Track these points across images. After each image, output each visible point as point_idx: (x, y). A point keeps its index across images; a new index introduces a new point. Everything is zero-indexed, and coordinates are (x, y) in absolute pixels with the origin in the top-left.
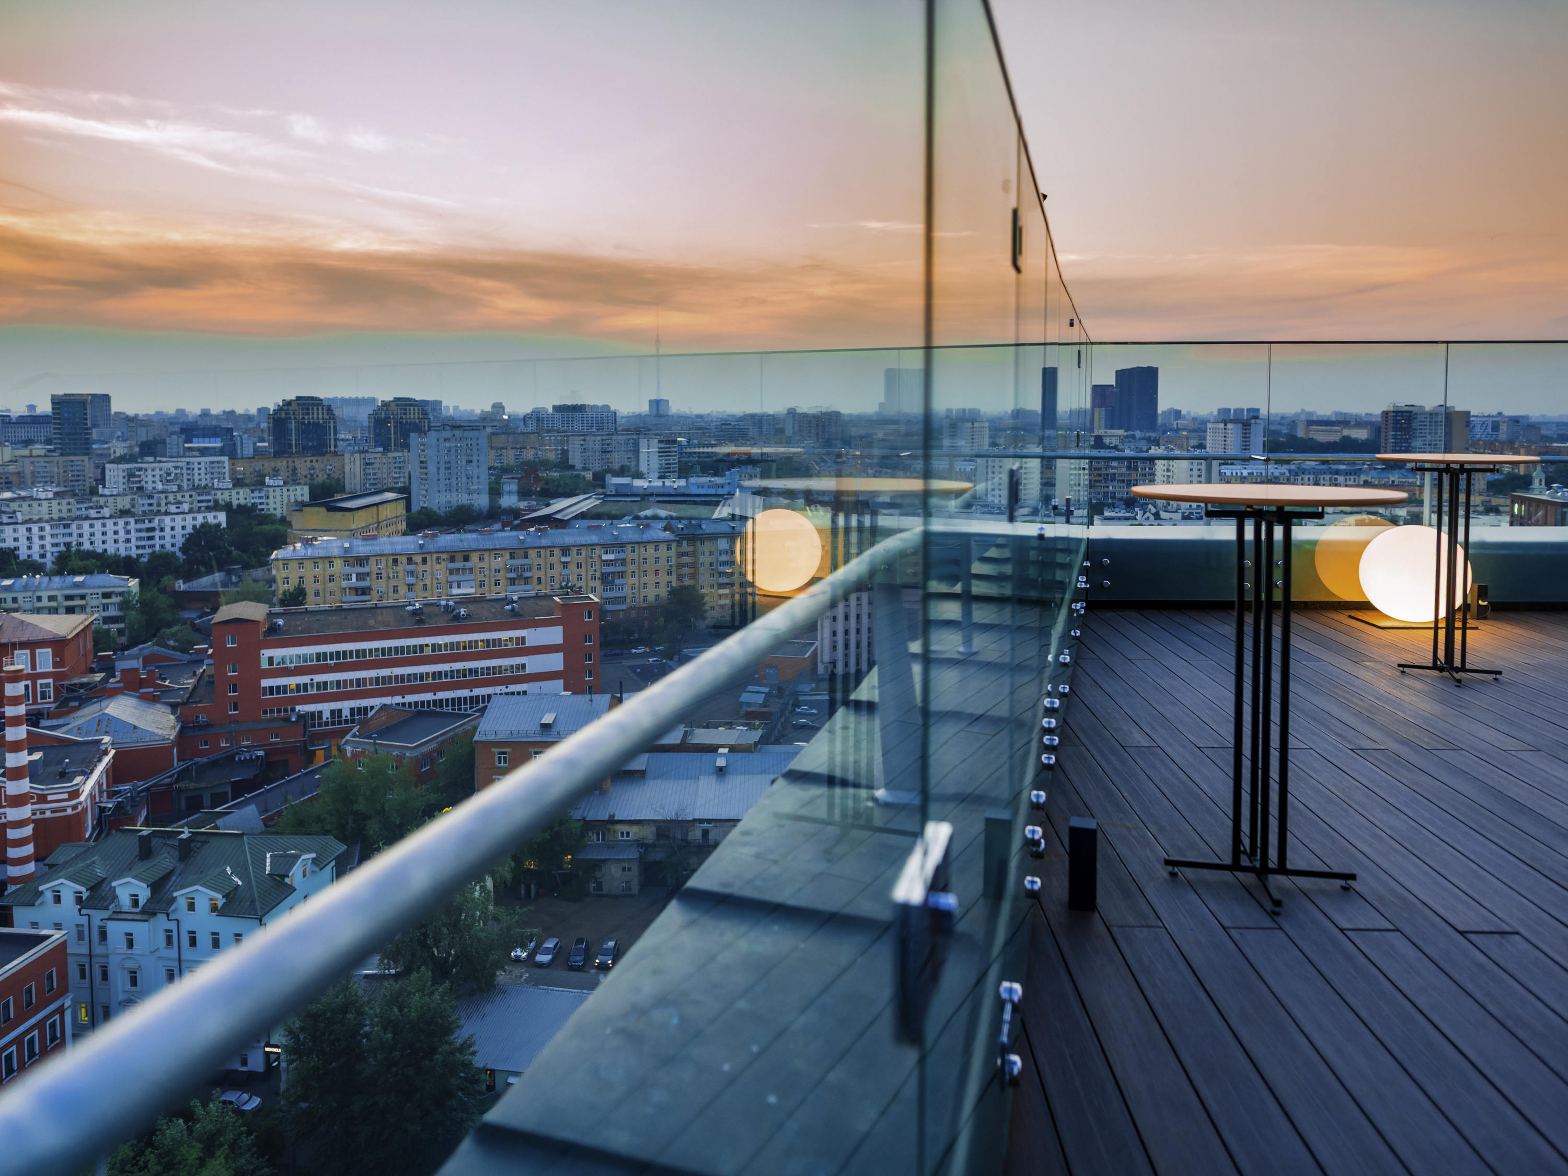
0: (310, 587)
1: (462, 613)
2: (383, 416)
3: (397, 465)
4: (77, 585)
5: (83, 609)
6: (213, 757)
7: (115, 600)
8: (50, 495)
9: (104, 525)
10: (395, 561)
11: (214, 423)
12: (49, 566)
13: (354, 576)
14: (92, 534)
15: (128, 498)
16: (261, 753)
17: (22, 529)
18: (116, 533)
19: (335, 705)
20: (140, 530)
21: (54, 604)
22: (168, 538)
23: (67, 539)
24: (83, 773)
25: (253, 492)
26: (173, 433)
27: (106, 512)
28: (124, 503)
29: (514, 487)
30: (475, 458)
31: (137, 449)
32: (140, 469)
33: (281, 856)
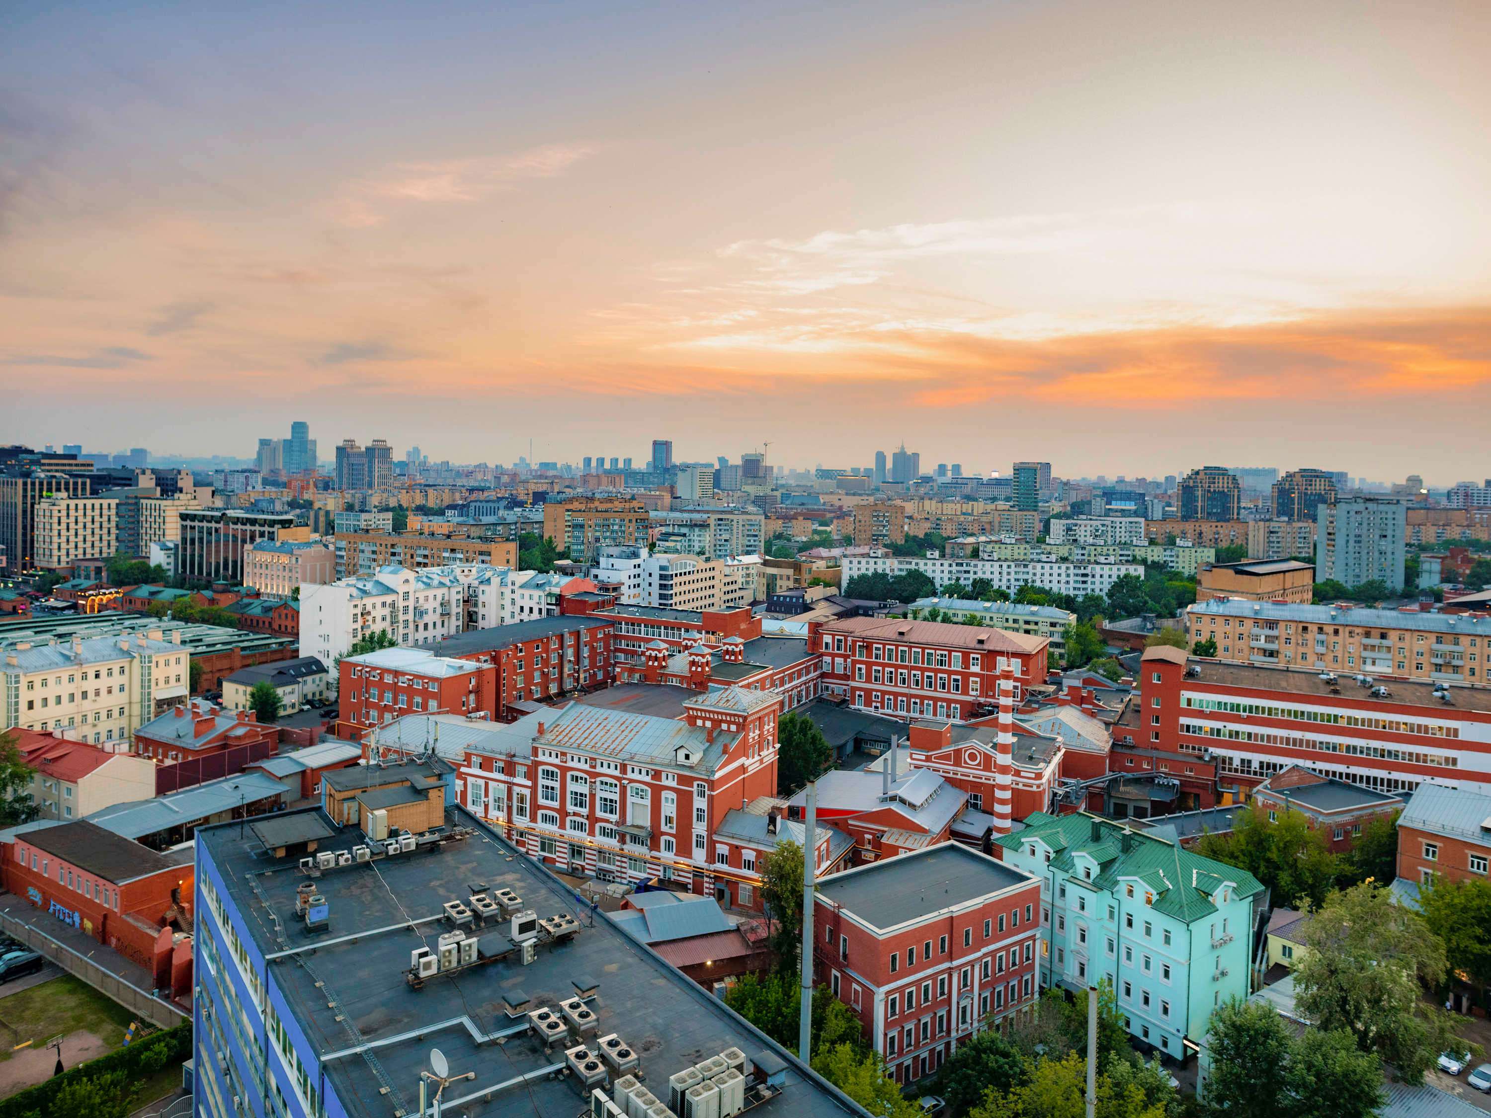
0: (1220, 643)
1: (1382, 691)
2: (1287, 487)
3: (1302, 535)
4: (1033, 614)
5: (1036, 632)
6: (1137, 775)
7: (1059, 629)
8: (1013, 541)
9: (1051, 568)
10: (1305, 629)
11: (1129, 489)
12: (1012, 596)
13: (1263, 638)
14: (1042, 575)
15: (1068, 547)
16: (1177, 782)
17: (996, 564)
18: (1059, 575)
19: (1247, 755)
20: (1077, 575)
21: (1016, 626)
22: (1097, 583)
23: (1026, 577)
24: (1044, 761)
25: (1165, 550)
26: (1096, 496)
27: (1053, 558)
28: (1064, 552)
29: (1436, 566)
30: (1389, 533)
31: (1069, 508)
32: (1076, 525)
33: (1206, 876)
